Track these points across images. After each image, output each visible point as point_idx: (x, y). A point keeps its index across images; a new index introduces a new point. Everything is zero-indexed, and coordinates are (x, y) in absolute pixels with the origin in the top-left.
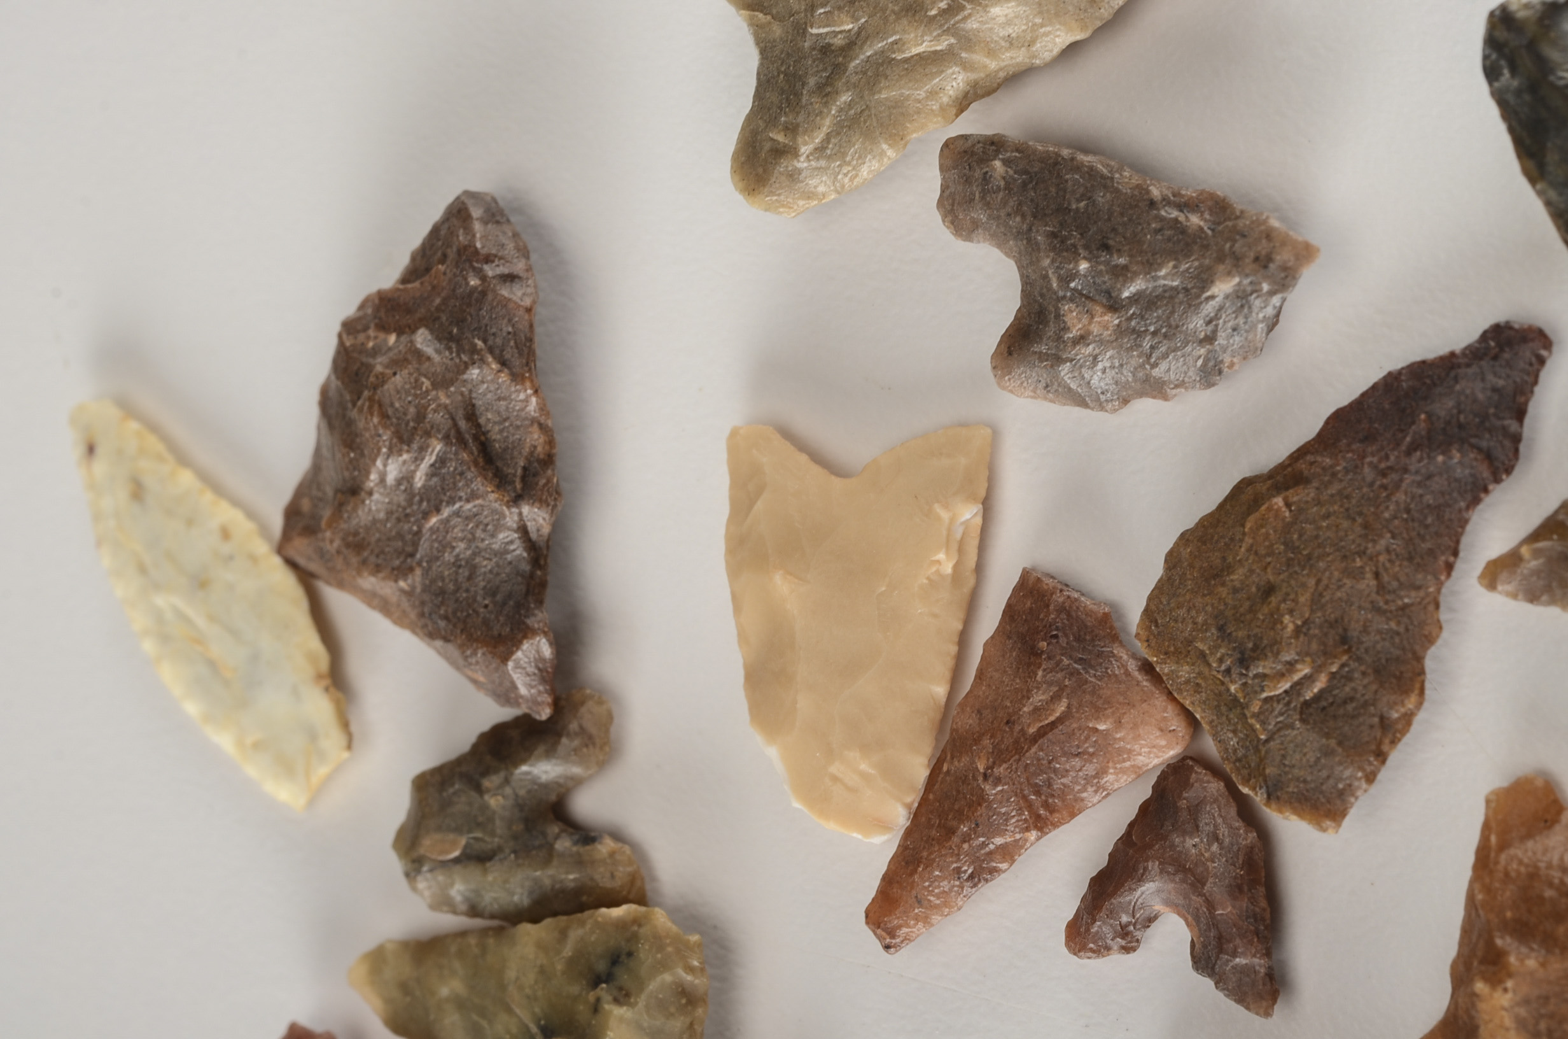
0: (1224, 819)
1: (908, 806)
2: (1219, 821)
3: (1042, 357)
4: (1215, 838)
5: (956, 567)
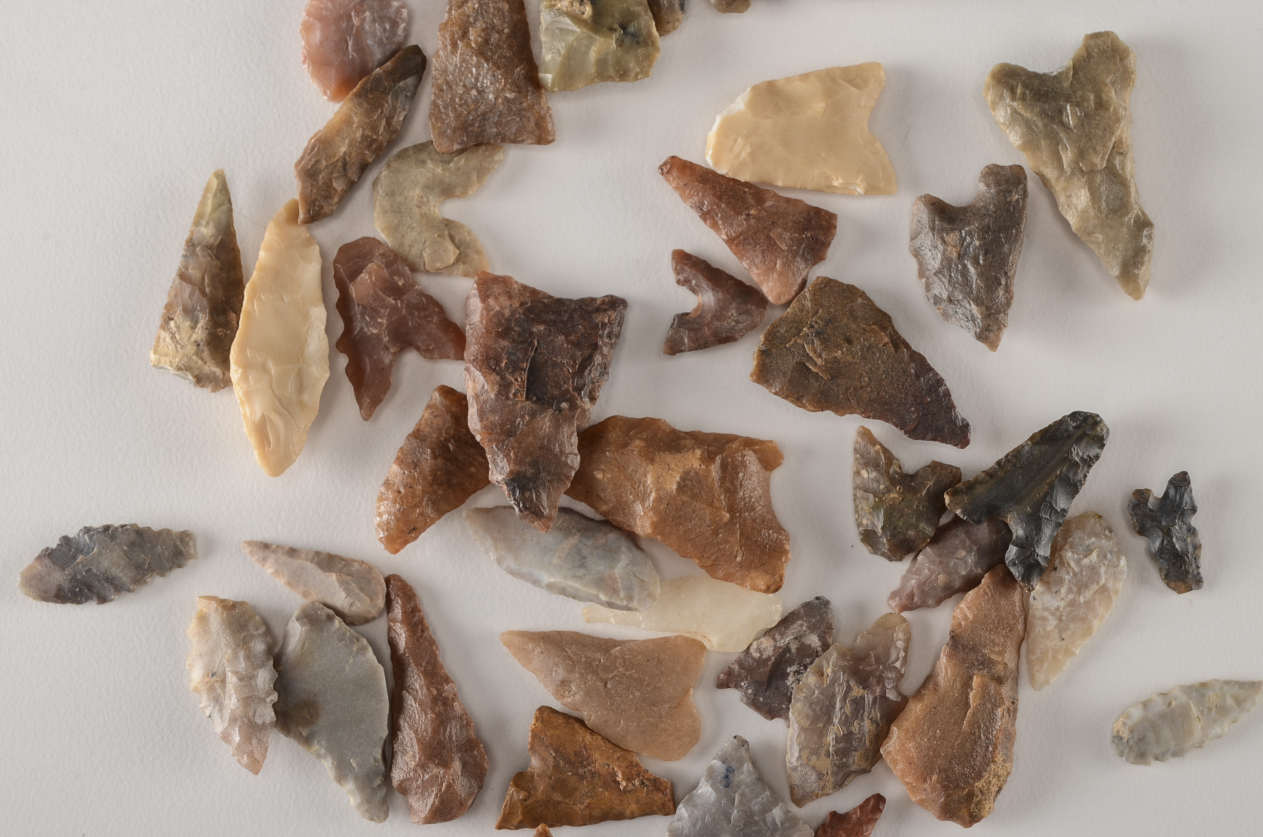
1: (727, 174)
2: (745, 324)
3: (933, 222)
4: (737, 322)
5: (835, 187)
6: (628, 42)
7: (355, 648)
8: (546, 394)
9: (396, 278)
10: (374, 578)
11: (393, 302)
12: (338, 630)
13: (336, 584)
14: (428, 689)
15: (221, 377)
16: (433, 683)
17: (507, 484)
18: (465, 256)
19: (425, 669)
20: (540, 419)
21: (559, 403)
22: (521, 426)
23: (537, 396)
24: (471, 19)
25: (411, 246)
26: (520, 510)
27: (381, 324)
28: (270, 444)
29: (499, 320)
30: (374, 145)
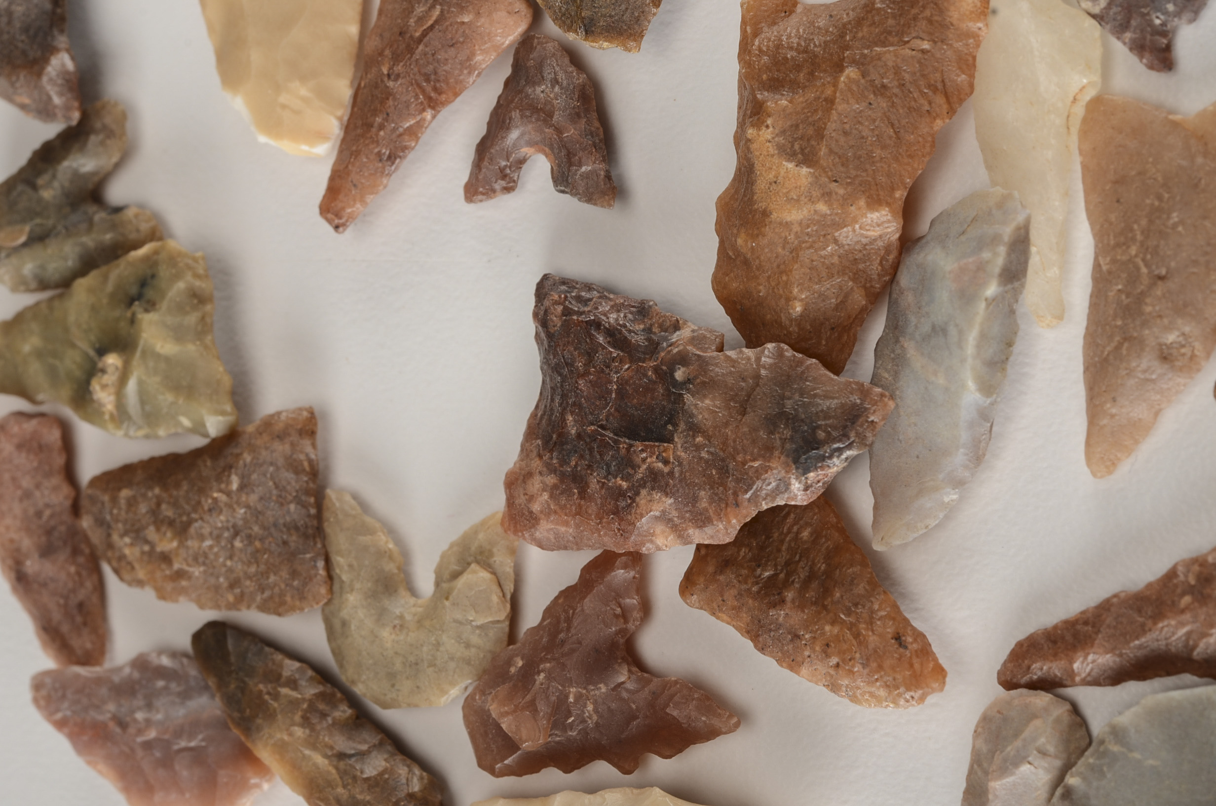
0: (561, 67)
1: (340, 119)
2: (557, 69)
4: (555, 82)
6: (150, 293)
7: (1115, 748)
8: (664, 407)
9: (513, 670)
10: (999, 712)
11: (542, 675)
12: (1084, 779)
13: (1009, 780)
14: (1183, 611)
16: (1173, 602)
17: (806, 471)
18: (481, 553)
19: (1151, 617)
20: (700, 417)
21: (675, 383)
22: (712, 450)
23: (666, 424)
24: (146, 548)
25: (468, 646)
26: (849, 447)
27: (578, 697)
29: (562, 493)
30: (321, 706)
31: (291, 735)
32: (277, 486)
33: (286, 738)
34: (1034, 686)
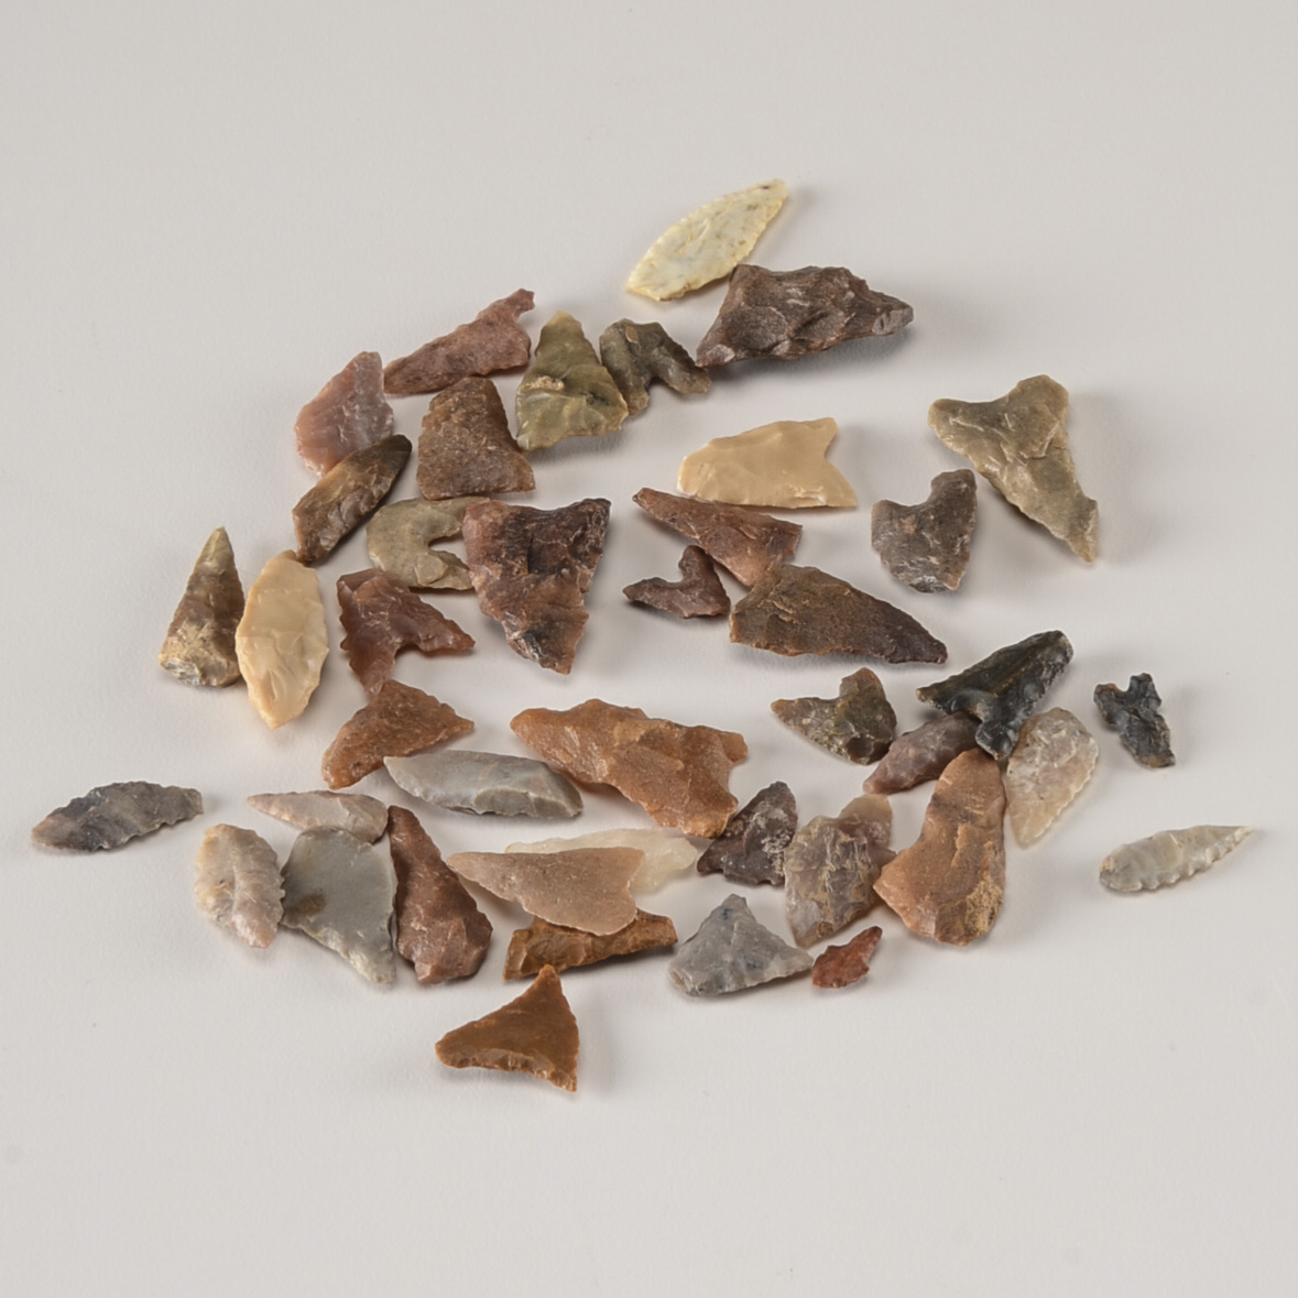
1: (696, 496)
3: (891, 514)
5: (799, 498)
6: (597, 403)
7: (359, 848)
11: (394, 599)
12: (343, 836)
13: (340, 807)
15: (226, 667)
18: (454, 571)
24: (453, 409)
25: (403, 565)
28: (274, 697)
30: (366, 496)
31: (350, 480)
32: (490, 470)
33: (349, 477)
34: (390, 820)
